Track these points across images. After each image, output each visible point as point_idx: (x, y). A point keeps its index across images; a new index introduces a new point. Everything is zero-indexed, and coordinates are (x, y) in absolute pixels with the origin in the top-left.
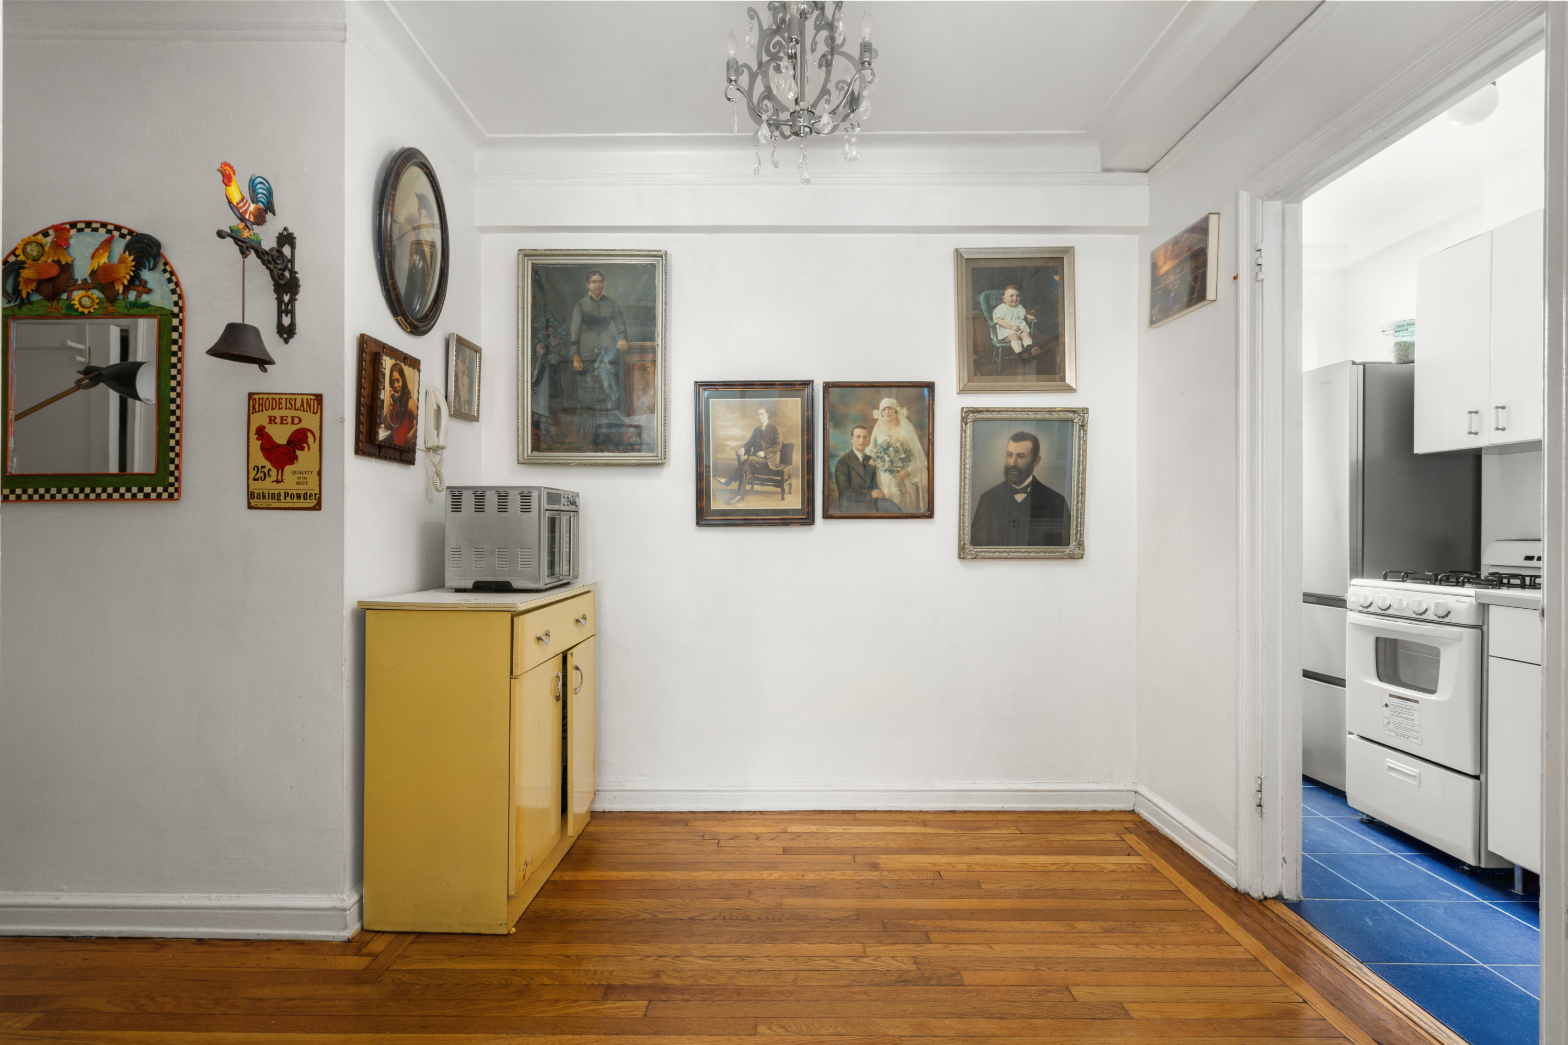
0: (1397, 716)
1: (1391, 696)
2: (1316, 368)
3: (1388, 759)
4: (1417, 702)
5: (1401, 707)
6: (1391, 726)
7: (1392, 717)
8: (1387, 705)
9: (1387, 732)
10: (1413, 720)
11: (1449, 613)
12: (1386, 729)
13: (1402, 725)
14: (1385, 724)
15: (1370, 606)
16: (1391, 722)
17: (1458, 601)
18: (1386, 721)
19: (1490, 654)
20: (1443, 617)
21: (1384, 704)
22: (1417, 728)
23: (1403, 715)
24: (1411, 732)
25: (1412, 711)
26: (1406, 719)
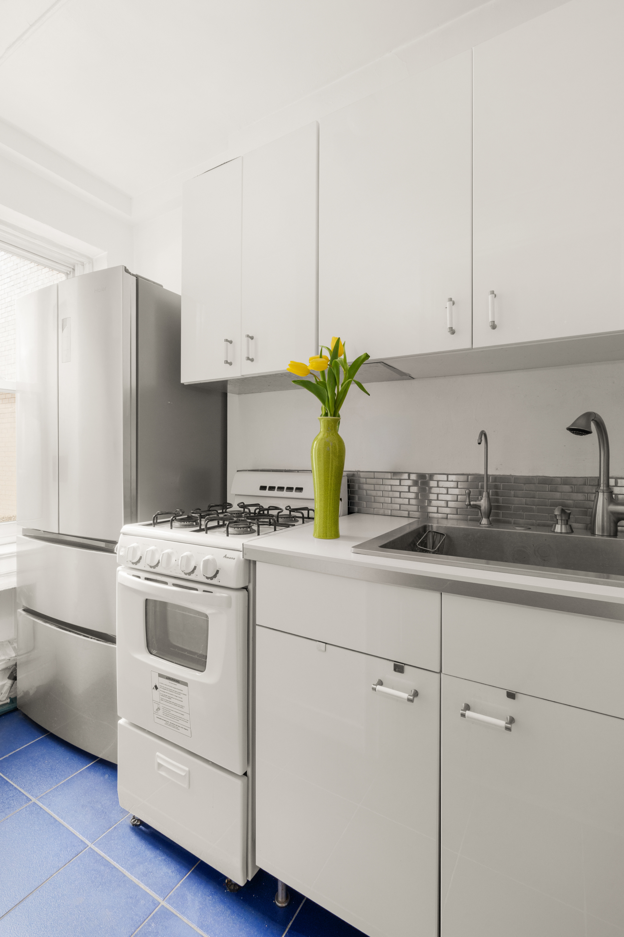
0: (167, 701)
1: (160, 676)
2: (88, 273)
3: (158, 753)
4: (186, 684)
5: (171, 690)
6: (160, 712)
7: (161, 702)
8: (156, 687)
9: (157, 720)
10: (182, 707)
11: (217, 572)
12: (156, 716)
13: (172, 712)
14: (155, 710)
15: (139, 561)
16: (161, 708)
17: (225, 557)
18: (156, 708)
19: (257, 623)
20: (211, 578)
21: (153, 686)
22: (186, 717)
23: (172, 700)
24: (180, 722)
25: (182, 696)
26: (176, 704)
